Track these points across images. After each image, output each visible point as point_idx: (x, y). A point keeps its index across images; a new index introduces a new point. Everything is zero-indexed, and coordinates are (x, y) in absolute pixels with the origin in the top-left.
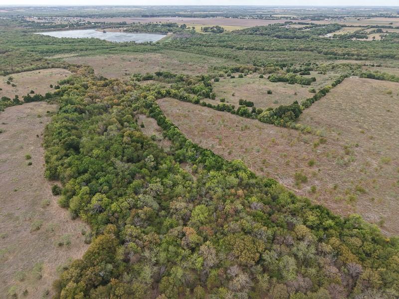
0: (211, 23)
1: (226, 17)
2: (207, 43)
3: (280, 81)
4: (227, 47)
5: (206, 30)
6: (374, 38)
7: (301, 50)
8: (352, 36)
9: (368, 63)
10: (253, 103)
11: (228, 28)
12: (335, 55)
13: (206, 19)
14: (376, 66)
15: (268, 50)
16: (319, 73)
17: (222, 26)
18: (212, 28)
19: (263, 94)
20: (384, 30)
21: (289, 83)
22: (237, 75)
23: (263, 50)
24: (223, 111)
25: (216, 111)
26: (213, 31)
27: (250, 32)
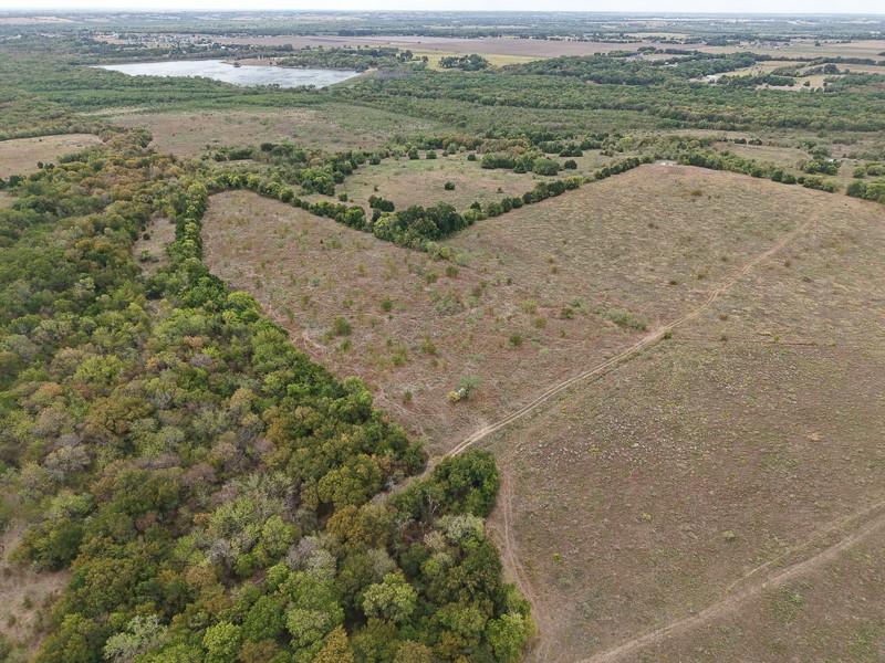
1: (522, 37)
2: (428, 89)
3: (500, 167)
4: (464, 99)
5: (448, 63)
6: (807, 84)
7: (617, 107)
8: (758, 81)
9: (731, 135)
11: (497, 60)
14: (751, 143)
16: (602, 154)
18: (462, 60)
21: (516, 172)
25: (312, 216)
26: (464, 67)
27: (540, 69)
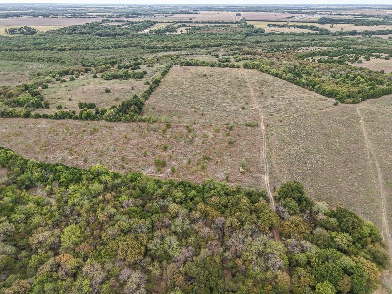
0: (17, 24)
1: (34, 16)
2: (18, 46)
4: (46, 50)
5: (12, 31)
6: (182, 31)
7: (125, 46)
8: (164, 31)
9: (183, 53)
10: (94, 104)
11: (42, 28)
12: (156, 48)
13: (8, 19)
14: (190, 55)
15: (93, 49)
16: (147, 66)
17: (32, 27)
18: (19, 30)
19: (102, 93)
20: (187, 25)
21: (124, 79)
22: (67, 78)
23: (88, 49)
24: (64, 118)
25: (55, 120)
26: (23, 33)
27: (67, 32)
